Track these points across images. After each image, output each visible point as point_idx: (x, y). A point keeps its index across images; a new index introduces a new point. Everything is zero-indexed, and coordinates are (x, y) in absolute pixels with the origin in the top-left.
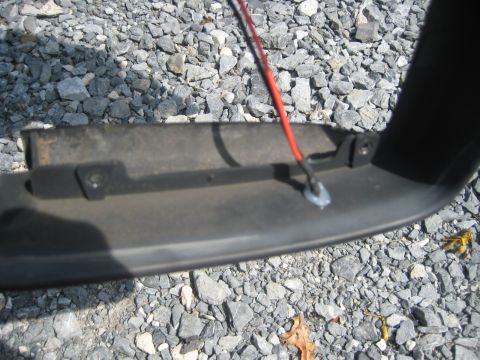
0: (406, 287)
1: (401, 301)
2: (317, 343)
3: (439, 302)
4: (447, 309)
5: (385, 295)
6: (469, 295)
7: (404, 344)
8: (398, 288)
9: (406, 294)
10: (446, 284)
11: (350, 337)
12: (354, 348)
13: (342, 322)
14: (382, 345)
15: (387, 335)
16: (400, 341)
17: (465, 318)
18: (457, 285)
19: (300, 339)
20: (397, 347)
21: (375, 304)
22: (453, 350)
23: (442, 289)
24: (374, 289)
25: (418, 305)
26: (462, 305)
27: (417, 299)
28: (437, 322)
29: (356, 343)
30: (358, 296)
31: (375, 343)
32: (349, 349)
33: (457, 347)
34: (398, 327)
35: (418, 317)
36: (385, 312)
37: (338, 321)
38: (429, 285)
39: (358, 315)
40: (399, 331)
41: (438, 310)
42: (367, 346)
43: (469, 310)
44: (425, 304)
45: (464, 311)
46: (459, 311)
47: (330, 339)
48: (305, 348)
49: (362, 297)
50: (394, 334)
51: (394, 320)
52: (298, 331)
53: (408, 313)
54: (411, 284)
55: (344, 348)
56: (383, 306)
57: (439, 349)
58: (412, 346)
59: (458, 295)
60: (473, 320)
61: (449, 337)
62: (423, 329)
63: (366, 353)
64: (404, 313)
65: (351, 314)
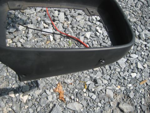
0: (92, 73)
1: (91, 77)
2: (65, 91)
3: (102, 76)
4: (104, 79)
5: (86, 76)
6: (111, 74)
7: (91, 90)
8: (90, 73)
9: (92, 75)
10: (104, 71)
11: (75, 89)
12: (76, 92)
13: (73, 84)
14: (85, 90)
15: (86, 87)
16: (90, 89)
17: (109, 81)
18: (107, 71)
19: (60, 90)
20: (89, 91)
21: (83, 78)
22: (106, 90)
23: (103, 73)
24: (83, 74)
25: (96, 78)
26: (109, 77)
27: (95, 76)
28: (101, 82)
29: (77, 90)
30: (78, 76)
31: (82, 90)
32: (74, 92)
33: (107, 89)
34: (89, 85)
35: (95, 81)
36: (86, 80)
37: (71, 84)
38: (99, 72)
39: (78, 82)
40: (90, 86)
41: (101, 79)
42: (80, 91)
43: (111, 79)
44: (98, 78)
45: (109, 79)
46: (108, 79)
47: (69, 89)
48: (61, 92)
49: (79, 77)
50: (88, 87)
51: (88, 83)
52: (59, 88)
53: (92, 80)
54: (94, 72)
55: (73, 92)
56: (85, 79)
57: (101, 90)
58: (93, 90)
59: (108, 74)
60: (112, 81)
61: (104, 86)
62: (97, 85)
63: (80, 93)
64: (92, 81)
65: (75, 82)
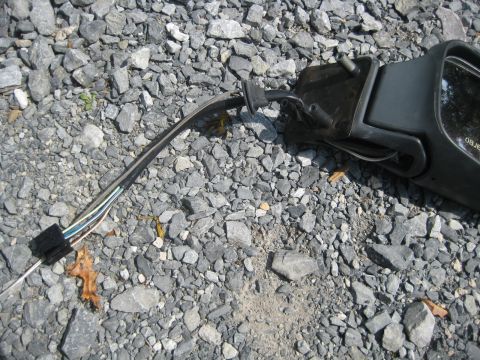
0: (174, 182)
1: (172, 196)
2: (97, 260)
3: (207, 186)
4: (216, 191)
5: (154, 196)
6: (233, 172)
7: (178, 236)
8: (167, 185)
9: (175, 189)
10: (211, 168)
11: (127, 245)
12: (133, 254)
13: (118, 233)
14: (159, 243)
16: (173, 235)
17: (233, 194)
18: (222, 165)
20: (173, 241)
21: (148, 206)
22: (225, 227)
23: (208, 175)
24: (144, 193)
25: (187, 195)
26: (228, 182)
27: (185, 190)
28: (204, 206)
29: (134, 249)
30: (130, 204)
31: (152, 244)
32: (128, 256)
33: (228, 223)
34: (170, 222)
35: (187, 207)
36: (157, 210)
37: (114, 233)
38: (195, 174)
39: (133, 222)
40: (171, 226)
41: (206, 195)
42: (145, 249)
43: (235, 187)
44: (193, 193)
45: (231, 188)
46: (227, 189)
47: (108, 252)
48: (87, 277)
49: (134, 204)
50: (168, 229)
51: (165, 218)
52: (82, 262)
53: (179, 206)
54: (178, 178)
55: (123, 257)
56: (154, 206)
57: (211, 230)
58: (185, 235)
59: (225, 174)
60: (239, 194)
61: (219, 217)
62: (192, 217)
63: (145, 256)
64: (176, 207)
65: (125, 223)
